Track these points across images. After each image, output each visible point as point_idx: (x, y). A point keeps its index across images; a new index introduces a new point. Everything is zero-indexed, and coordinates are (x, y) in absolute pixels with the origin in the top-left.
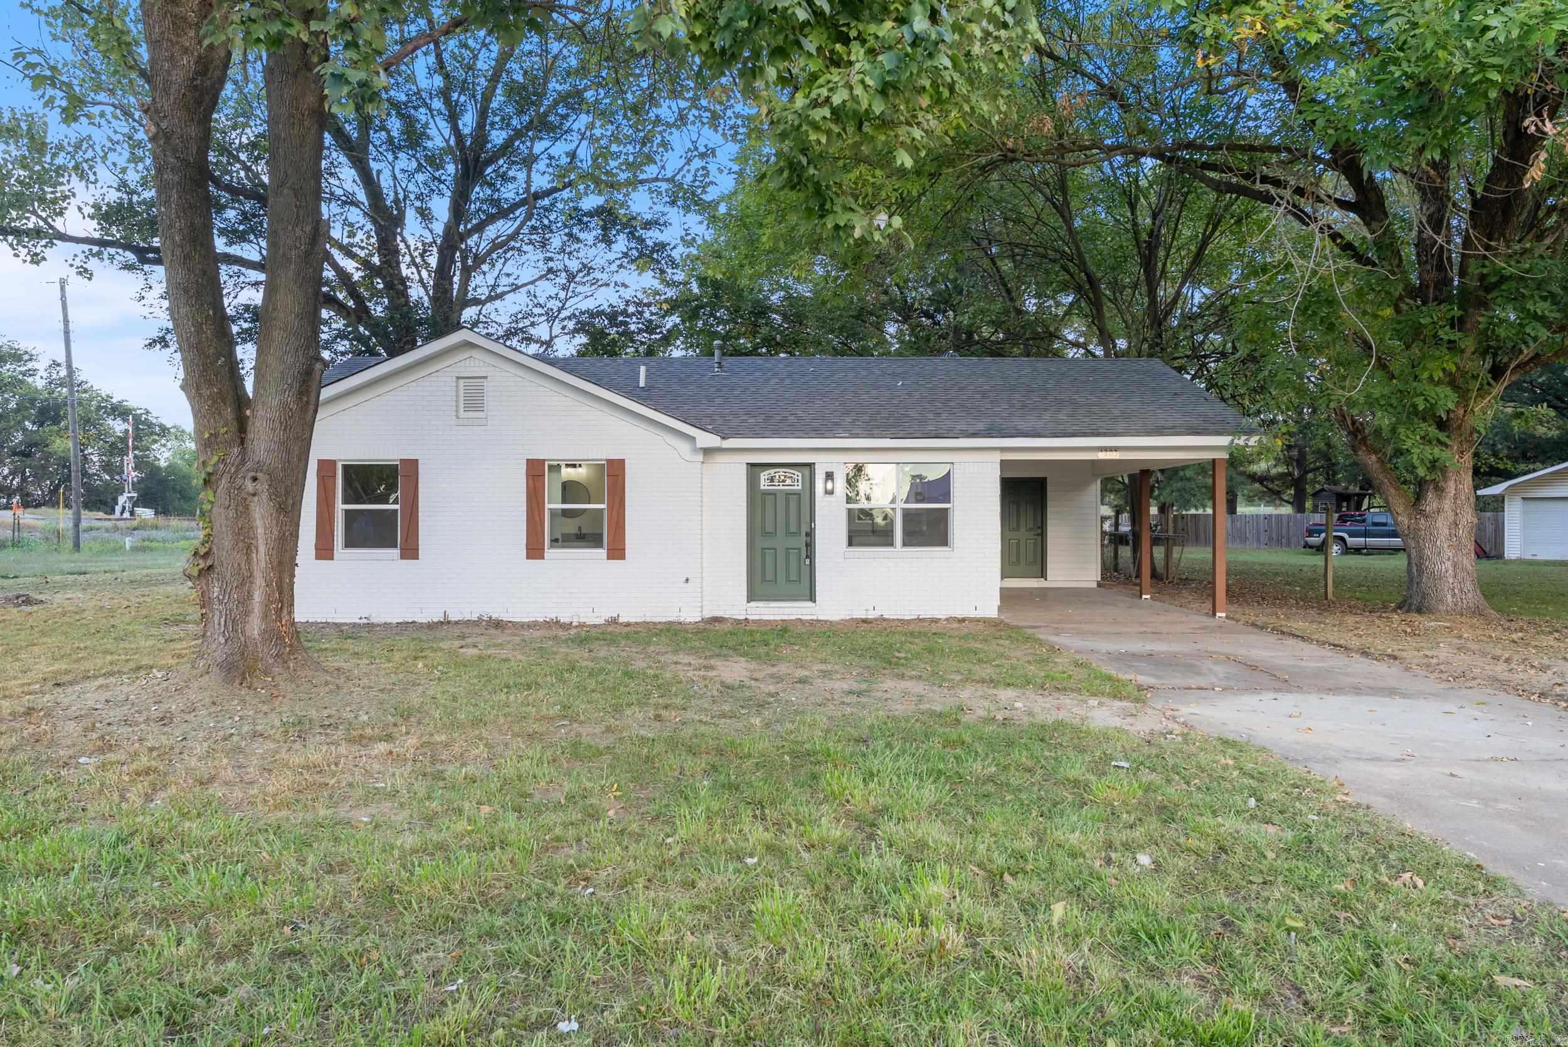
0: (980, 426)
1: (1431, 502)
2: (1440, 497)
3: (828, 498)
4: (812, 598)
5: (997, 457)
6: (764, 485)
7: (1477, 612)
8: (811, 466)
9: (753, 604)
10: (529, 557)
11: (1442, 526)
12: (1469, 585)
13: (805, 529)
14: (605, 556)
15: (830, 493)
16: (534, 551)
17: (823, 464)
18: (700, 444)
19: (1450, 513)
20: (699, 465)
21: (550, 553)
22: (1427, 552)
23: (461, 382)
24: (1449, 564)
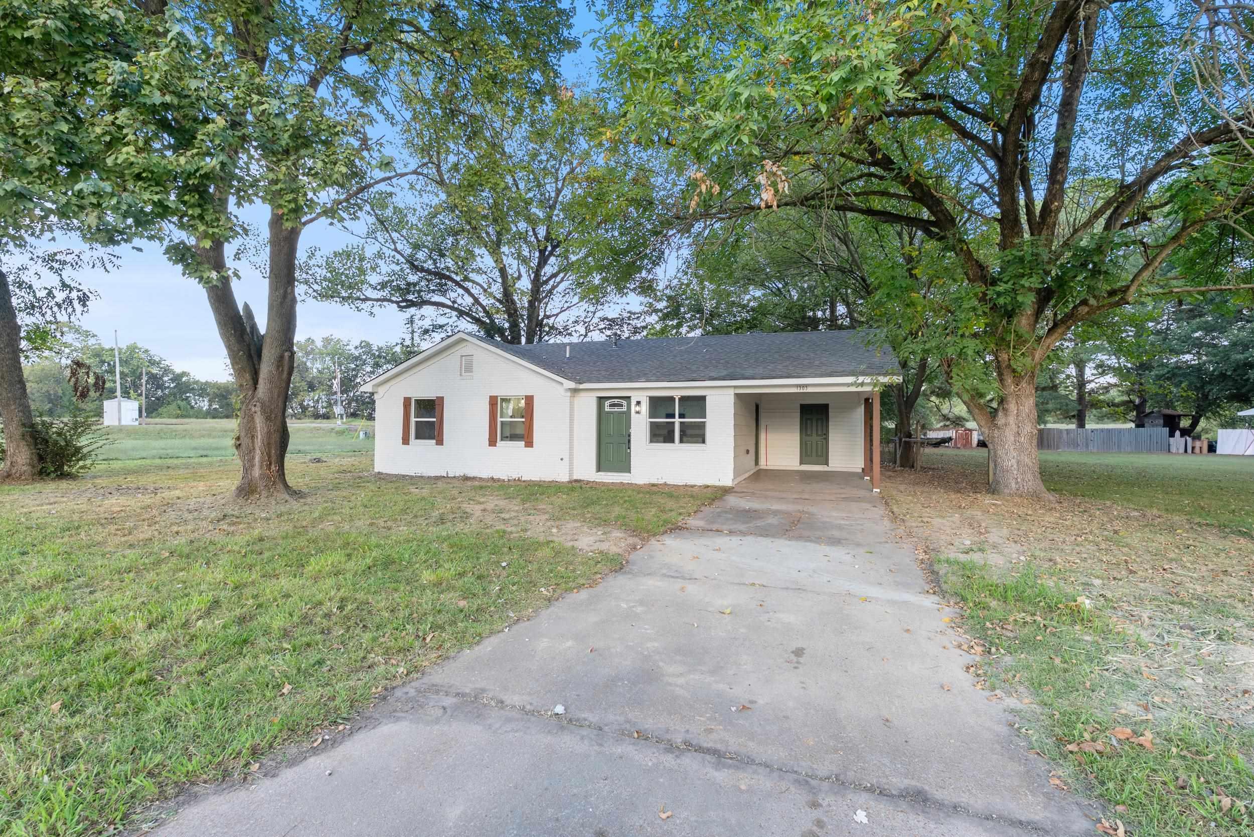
0: (724, 373)
1: (1001, 419)
2: (1006, 415)
3: (638, 415)
4: (629, 471)
5: (732, 391)
6: (607, 409)
7: (1035, 497)
8: (629, 397)
9: (599, 473)
10: (490, 445)
11: (1009, 435)
12: (1029, 476)
13: (627, 432)
14: (524, 445)
15: (638, 412)
16: (492, 442)
17: (635, 397)
19: (1014, 426)
20: (568, 398)
21: (500, 443)
22: (999, 452)
23: (463, 358)
24: (1014, 461)
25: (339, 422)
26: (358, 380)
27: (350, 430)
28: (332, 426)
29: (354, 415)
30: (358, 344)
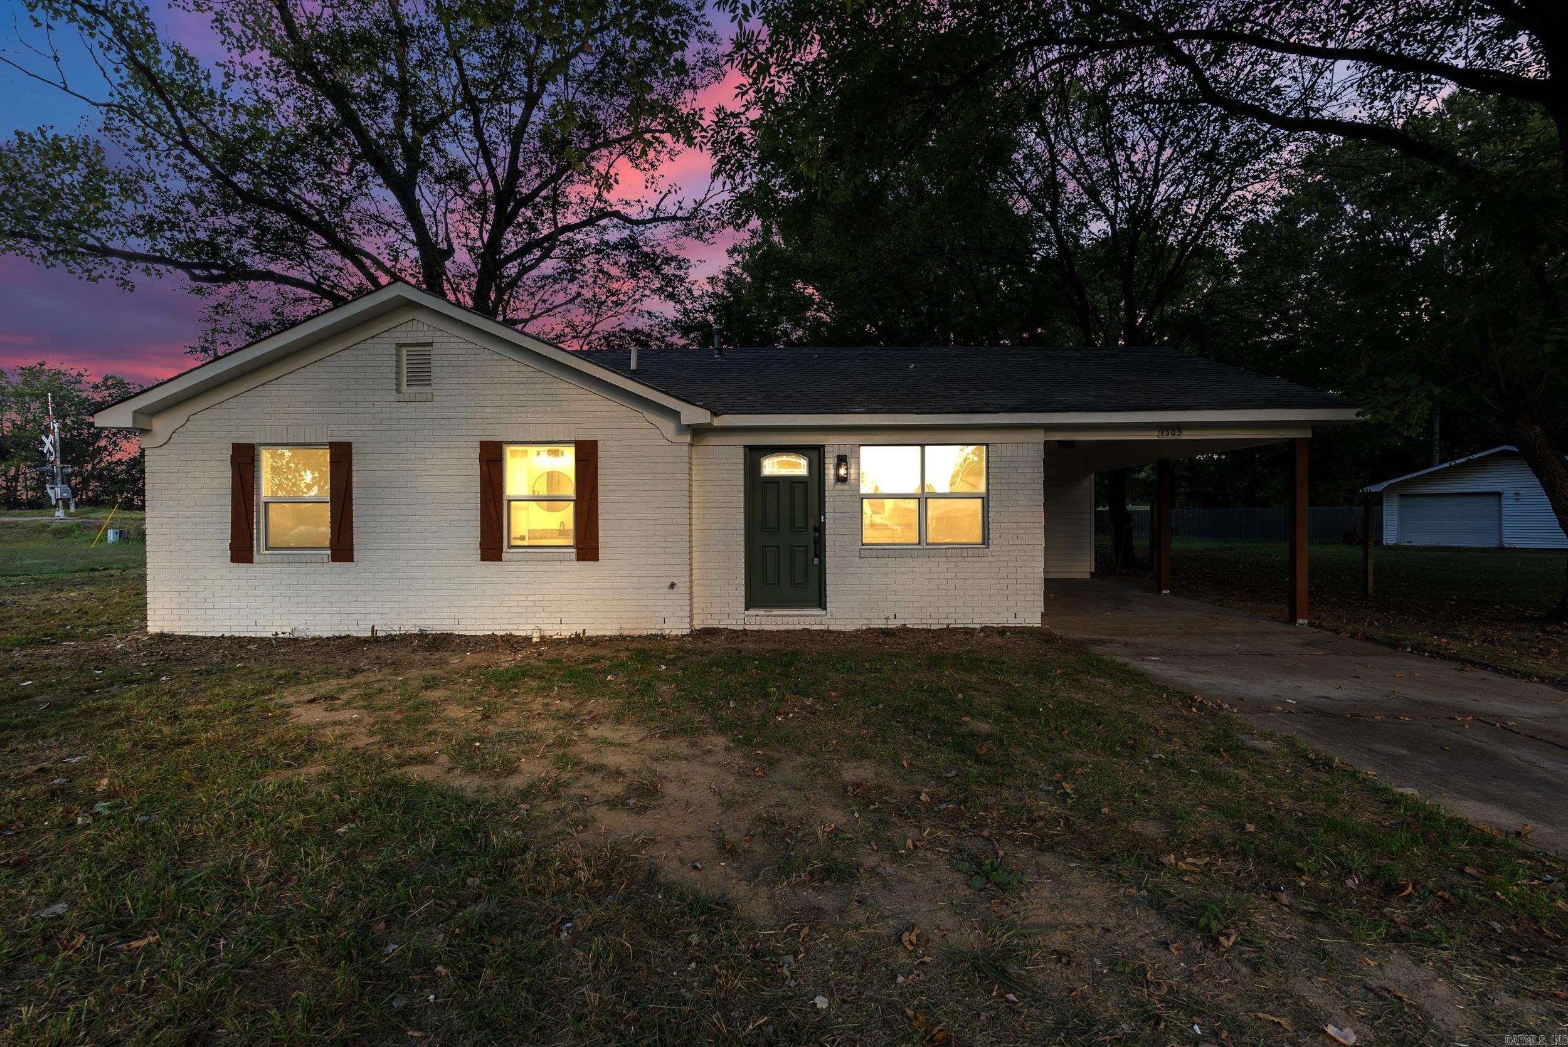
3: (840, 486)
4: (822, 604)
5: (1041, 437)
8: (819, 448)
9: (752, 612)
10: (484, 558)
13: (812, 523)
14: (574, 556)
16: (491, 551)
17: (834, 447)
18: (685, 420)
20: (686, 448)
21: (509, 553)
23: (404, 351)
25: (60, 513)
26: (103, 443)
27: (84, 527)
28: (45, 519)
29: (95, 503)
30: (99, 380)
